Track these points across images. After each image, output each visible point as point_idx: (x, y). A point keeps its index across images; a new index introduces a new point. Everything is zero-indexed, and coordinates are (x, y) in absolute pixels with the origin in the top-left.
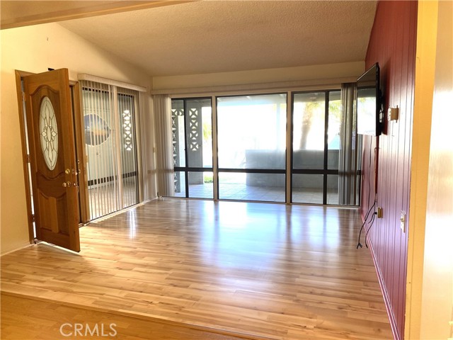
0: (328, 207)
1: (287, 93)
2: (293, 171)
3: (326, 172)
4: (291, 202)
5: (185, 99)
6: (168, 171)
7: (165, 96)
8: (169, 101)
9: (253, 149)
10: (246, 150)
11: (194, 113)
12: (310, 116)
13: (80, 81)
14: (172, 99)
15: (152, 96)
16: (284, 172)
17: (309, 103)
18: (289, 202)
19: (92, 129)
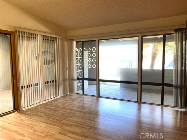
0: (164, 107)
1: (139, 37)
2: (142, 83)
3: (163, 84)
4: (141, 102)
5: (83, 42)
6: (74, 80)
7: (73, 40)
8: (74, 43)
9: (126, 68)
10: (120, 69)
11: (94, 49)
12: (156, 51)
13: (15, 31)
14: (76, 42)
15: (67, 40)
16: (137, 83)
17: (156, 44)
18: (140, 102)
19: (46, 58)
